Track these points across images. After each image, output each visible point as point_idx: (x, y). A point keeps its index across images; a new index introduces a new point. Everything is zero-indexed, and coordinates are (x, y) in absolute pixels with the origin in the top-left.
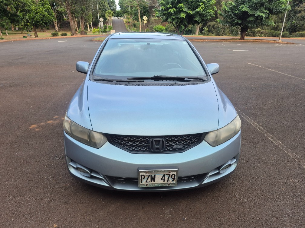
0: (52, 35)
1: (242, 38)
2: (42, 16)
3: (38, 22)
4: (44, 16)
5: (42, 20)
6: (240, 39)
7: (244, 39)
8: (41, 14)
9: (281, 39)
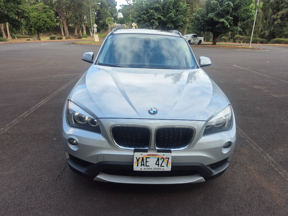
0: (50, 39)
1: (214, 43)
2: (44, 22)
3: (41, 27)
4: (46, 22)
5: (44, 25)
6: (212, 45)
7: (215, 45)
8: (43, 20)
9: (251, 45)
